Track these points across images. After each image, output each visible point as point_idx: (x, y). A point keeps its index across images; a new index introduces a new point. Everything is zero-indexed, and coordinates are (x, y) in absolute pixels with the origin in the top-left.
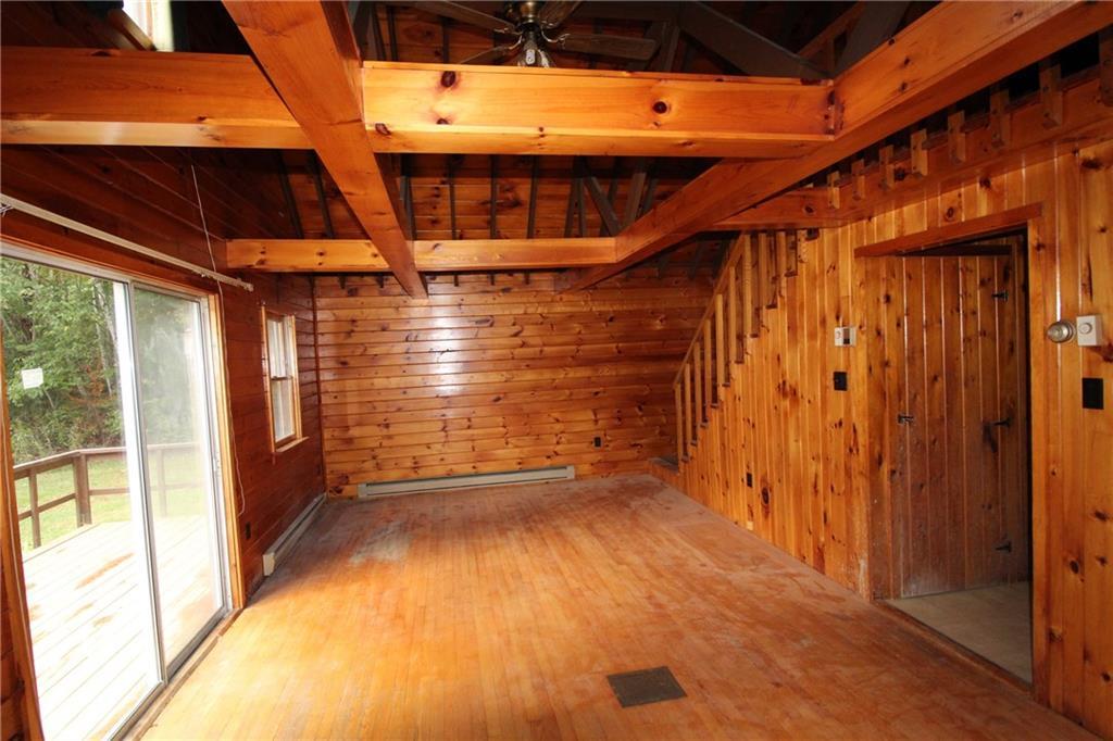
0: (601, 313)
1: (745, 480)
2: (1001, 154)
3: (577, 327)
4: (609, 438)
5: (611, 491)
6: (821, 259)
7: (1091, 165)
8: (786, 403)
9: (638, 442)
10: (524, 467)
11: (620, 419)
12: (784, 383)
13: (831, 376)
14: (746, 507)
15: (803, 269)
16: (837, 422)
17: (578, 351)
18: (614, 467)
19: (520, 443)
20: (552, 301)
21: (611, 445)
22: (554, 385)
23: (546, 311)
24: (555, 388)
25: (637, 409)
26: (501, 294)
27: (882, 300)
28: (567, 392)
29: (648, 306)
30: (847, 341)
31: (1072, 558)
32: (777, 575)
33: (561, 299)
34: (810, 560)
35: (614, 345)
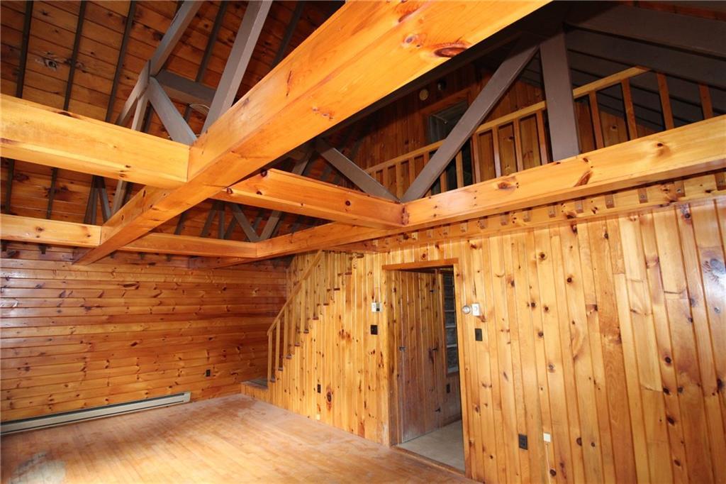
0: (218, 285)
1: (316, 389)
2: (446, 238)
3: (202, 293)
4: (216, 370)
5: (220, 408)
6: (365, 268)
7: (474, 247)
8: (344, 342)
9: (235, 372)
10: (150, 396)
11: (225, 356)
12: (343, 331)
13: (370, 327)
14: (316, 406)
15: (354, 272)
16: (372, 351)
17: (200, 309)
18: (218, 390)
19: (148, 378)
20: (186, 275)
21: (217, 375)
22: (181, 333)
23: (180, 281)
24: (181, 335)
25: (237, 349)
26: (148, 266)
27: (393, 290)
28: (190, 338)
29: (248, 282)
30: (378, 310)
31: (476, 406)
32: (342, 442)
33: (192, 273)
34: (356, 431)
35: (225, 306)
